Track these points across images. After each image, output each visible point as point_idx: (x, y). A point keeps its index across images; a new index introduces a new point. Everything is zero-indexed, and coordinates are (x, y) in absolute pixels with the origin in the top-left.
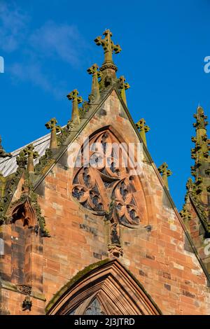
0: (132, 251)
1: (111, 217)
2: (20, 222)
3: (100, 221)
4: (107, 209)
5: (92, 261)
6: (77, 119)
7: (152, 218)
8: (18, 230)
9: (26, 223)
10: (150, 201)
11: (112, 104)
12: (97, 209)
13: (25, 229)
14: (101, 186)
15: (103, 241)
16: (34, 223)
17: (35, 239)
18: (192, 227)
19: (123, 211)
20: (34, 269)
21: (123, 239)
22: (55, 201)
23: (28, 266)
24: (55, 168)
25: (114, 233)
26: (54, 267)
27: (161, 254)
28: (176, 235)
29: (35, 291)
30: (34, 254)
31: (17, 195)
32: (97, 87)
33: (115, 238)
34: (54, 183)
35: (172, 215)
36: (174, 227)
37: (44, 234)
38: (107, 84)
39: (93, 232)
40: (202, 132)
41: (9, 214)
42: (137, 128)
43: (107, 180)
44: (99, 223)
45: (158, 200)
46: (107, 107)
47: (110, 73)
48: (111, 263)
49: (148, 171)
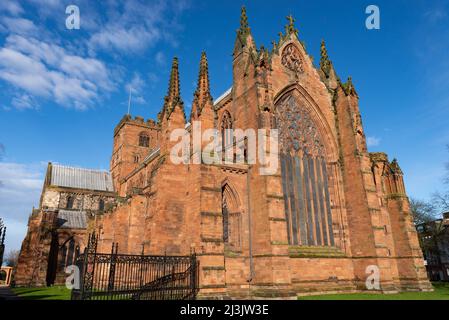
0: (303, 81)
1: (295, 70)
2: (263, 67)
5: (289, 84)
6: (281, 40)
7: (308, 71)
8: (263, 69)
9: (265, 67)
10: (307, 66)
11: (293, 37)
12: (290, 68)
13: (265, 69)
14: (291, 62)
15: (292, 78)
16: (268, 67)
17: (268, 72)
19: (299, 69)
20: (269, 81)
22: (275, 65)
24: (275, 55)
25: (296, 75)
26: (277, 85)
27: (312, 82)
28: (317, 76)
29: (269, 87)
30: (268, 76)
32: (287, 31)
33: (297, 77)
34: (275, 60)
35: (315, 70)
36: (316, 74)
37: (271, 70)
38: (291, 30)
39: (289, 75)
40: (323, 47)
41: (259, 64)
42: (302, 44)
43: (293, 60)
44: (291, 73)
45: (310, 66)
46: (291, 37)
47: (292, 27)
48: (296, 84)
49: (306, 57)
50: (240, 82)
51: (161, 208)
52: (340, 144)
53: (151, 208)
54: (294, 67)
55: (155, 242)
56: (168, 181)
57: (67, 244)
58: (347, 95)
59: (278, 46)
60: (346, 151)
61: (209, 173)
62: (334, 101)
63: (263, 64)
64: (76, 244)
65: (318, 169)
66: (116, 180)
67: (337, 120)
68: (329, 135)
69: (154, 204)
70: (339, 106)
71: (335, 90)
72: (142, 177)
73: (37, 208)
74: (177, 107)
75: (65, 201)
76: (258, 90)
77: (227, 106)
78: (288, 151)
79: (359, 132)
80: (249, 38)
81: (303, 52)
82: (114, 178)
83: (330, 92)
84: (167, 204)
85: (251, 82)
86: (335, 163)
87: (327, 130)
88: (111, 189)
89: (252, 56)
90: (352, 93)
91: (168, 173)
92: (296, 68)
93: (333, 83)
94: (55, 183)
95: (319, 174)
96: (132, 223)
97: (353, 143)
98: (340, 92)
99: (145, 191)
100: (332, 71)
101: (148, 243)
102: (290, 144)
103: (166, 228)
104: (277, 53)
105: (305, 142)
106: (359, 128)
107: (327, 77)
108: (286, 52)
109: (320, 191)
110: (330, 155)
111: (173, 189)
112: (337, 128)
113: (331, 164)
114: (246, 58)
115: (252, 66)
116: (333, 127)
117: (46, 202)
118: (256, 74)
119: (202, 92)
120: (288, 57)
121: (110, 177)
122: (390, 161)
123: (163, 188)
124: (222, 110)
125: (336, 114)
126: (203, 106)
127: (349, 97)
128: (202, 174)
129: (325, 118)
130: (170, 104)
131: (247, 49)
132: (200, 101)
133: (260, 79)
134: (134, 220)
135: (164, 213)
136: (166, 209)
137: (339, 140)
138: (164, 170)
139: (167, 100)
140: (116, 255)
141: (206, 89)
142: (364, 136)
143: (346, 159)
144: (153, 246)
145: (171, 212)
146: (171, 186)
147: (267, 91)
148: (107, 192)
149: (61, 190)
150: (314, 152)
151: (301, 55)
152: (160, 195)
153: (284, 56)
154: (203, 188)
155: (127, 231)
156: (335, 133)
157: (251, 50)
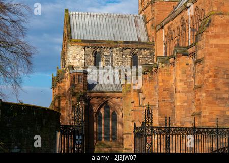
51: (210, 77)
53: (199, 77)
55: (205, 113)
56: (216, 46)
57: (102, 111)
64: (111, 111)
66: (149, 25)
69: (202, 72)
72: (184, 23)
73: (61, 68)
75: (92, 58)
82: (146, 23)
84: (217, 71)
88: (144, 39)
94: (76, 36)
96: (179, 89)
99: (190, 51)
101: (199, 114)
103: (217, 99)
111: (222, 54)
117: (70, 60)
121: (141, 22)
123: (210, 54)
134: (180, 86)
135: (214, 81)
136: (215, 77)
138: (210, 33)
140: (170, 128)
144: (204, 117)
145: (221, 80)
146: (220, 51)
148: (140, 43)
149: (84, 44)
152: (208, 62)
155: (172, 96)
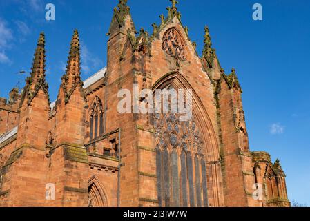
0: (184, 69)
1: (176, 57)
2: (142, 52)
3: (172, 58)
4: (174, 55)
5: (169, 71)
6: (163, 23)
7: (190, 59)
8: (141, 55)
9: (144, 52)
10: (189, 53)
11: (175, 20)
12: (171, 55)
13: (144, 55)
14: (172, 47)
15: (173, 65)
16: (147, 52)
17: (147, 58)
18: (205, 63)
19: (180, 56)
20: (147, 68)
21: (181, 65)
22: (155, 50)
23: (145, 67)
24: (155, 39)
25: (177, 63)
26: (156, 73)
27: (194, 71)
28: (199, 65)
29: (147, 75)
30: (147, 63)
31: (140, 42)
32: (170, 14)
33: (177, 64)
34: (155, 44)
35: (197, 59)
36: (198, 63)
37: (151, 56)
38: (173, 13)
39: (170, 62)
40: (207, 34)
41: (138, 48)
42: (185, 29)
43: (174, 46)
44: (172, 59)
45: (192, 53)
46: (174, 21)
47: (174, 9)
48: (176, 72)
49: (189, 43)
50: (115, 66)
52: (221, 141)
54: (175, 54)
58: (230, 88)
59: (158, 28)
60: (227, 150)
61: (74, 170)
62: (216, 94)
63: (141, 49)
65: (197, 168)
67: (218, 114)
68: (210, 131)
70: (222, 99)
71: (218, 81)
74: (41, 92)
76: (134, 77)
77: (98, 91)
78: (165, 146)
79: (241, 129)
80: (128, 18)
81: (186, 38)
83: (212, 83)
85: (127, 68)
86: (215, 163)
87: (208, 124)
89: (129, 39)
90: (236, 86)
91: (26, 169)
92: (177, 54)
93: (216, 74)
95: (197, 175)
97: (235, 140)
98: (223, 84)
100: (215, 60)
102: (167, 139)
104: (158, 37)
105: (183, 137)
106: (242, 125)
107: (210, 67)
108: (167, 36)
109: (198, 193)
110: (210, 153)
112: (219, 123)
113: (211, 163)
114: (122, 40)
115: (129, 50)
116: (214, 122)
118: (133, 60)
119: (71, 76)
120: (169, 43)
122: (273, 162)
124: (91, 95)
125: (218, 107)
126: (72, 92)
127: (232, 90)
128: (66, 172)
129: (206, 112)
130: (33, 87)
131: (124, 30)
132: (69, 87)
133: (137, 66)
137: (220, 136)
139: (29, 82)
141: (77, 73)
142: (246, 134)
143: (227, 159)
147: (144, 80)
150: (193, 149)
151: (183, 41)
153: (165, 40)
154: (67, 189)
156: (216, 129)
157: (129, 31)
